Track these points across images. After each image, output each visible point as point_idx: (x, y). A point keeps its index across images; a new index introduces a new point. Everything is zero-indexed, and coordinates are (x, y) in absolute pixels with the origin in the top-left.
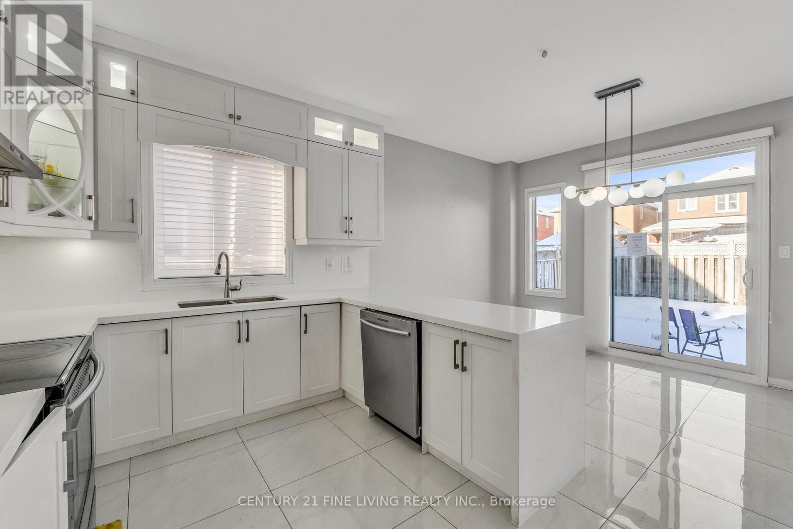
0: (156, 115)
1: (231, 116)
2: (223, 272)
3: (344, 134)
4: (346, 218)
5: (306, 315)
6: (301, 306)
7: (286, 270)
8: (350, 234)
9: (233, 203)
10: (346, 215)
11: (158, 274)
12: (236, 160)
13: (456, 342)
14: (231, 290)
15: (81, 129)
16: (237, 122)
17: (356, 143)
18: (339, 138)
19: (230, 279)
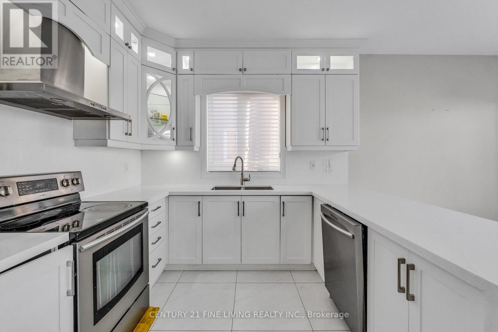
0: (203, 79)
1: (240, 70)
2: (238, 168)
3: (321, 63)
4: (323, 129)
5: (283, 203)
6: (280, 196)
7: (280, 169)
8: (327, 141)
9: (248, 125)
10: (323, 126)
11: (208, 169)
12: (251, 98)
13: (401, 261)
14: (244, 180)
15: (170, 94)
16: (245, 73)
17: (332, 67)
18: (317, 67)
19: (244, 173)
